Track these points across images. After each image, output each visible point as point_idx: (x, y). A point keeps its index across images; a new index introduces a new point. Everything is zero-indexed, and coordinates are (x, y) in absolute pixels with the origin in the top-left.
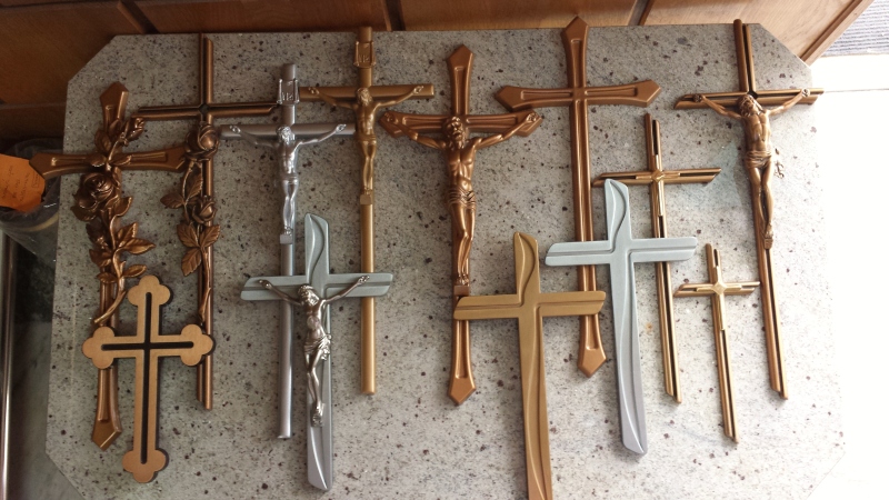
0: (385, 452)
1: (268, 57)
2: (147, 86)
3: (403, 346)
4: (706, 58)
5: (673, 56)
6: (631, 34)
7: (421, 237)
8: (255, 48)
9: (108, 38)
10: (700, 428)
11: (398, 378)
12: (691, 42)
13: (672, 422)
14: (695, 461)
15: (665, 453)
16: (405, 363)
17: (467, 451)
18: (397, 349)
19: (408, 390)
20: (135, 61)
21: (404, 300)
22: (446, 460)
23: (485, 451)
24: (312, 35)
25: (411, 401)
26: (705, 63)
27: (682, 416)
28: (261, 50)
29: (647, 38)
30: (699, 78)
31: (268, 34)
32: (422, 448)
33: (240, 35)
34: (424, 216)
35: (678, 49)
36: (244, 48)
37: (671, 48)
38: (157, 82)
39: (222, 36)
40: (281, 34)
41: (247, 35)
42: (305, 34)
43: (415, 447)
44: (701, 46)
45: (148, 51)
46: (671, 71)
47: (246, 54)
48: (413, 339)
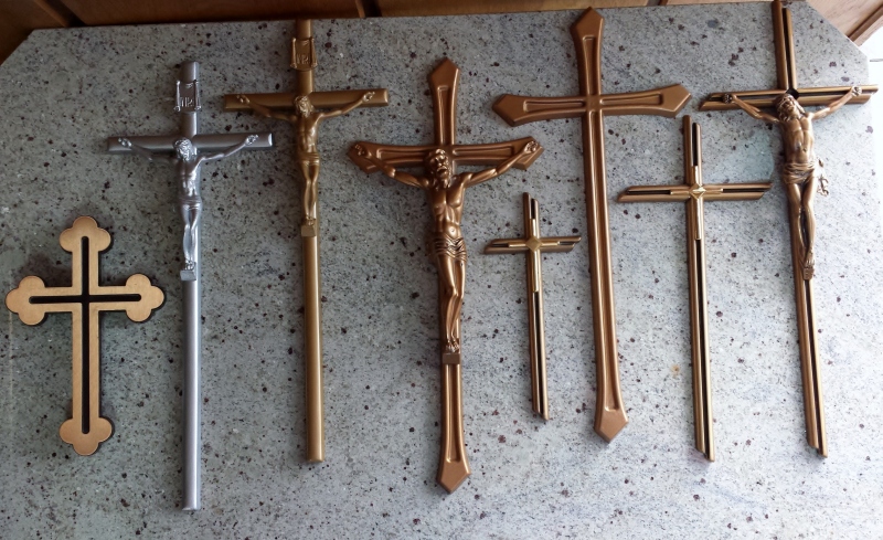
0: (369, 522)
1: (217, 53)
2: (74, 91)
3: (387, 397)
4: (742, 45)
5: (702, 42)
6: (652, 16)
7: (405, 268)
8: (201, 42)
9: (24, 34)
10: (735, 486)
11: (382, 436)
12: (723, 25)
13: (703, 481)
14: (729, 526)
15: (695, 518)
16: (390, 418)
17: (465, 520)
18: (380, 402)
19: (394, 449)
20: (58, 61)
21: (388, 343)
22: (440, 531)
23: (485, 519)
24: (269, 24)
25: (398, 462)
26: (741, 50)
27: (714, 474)
28: (209, 45)
29: (671, 20)
30: (733, 69)
31: (216, 25)
32: (412, 517)
33: (183, 25)
34: (409, 242)
35: (708, 33)
36: (188, 42)
37: (700, 32)
38: (85, 86)
39: (161, 27)
40: (232, 24)
41: (191, 26)
42: (261, 23)
43: (403, 515)
44: (735, 29)
45: (73, 47)
46: (700, 61)
47: (191, 49)
48: (398, 389)
